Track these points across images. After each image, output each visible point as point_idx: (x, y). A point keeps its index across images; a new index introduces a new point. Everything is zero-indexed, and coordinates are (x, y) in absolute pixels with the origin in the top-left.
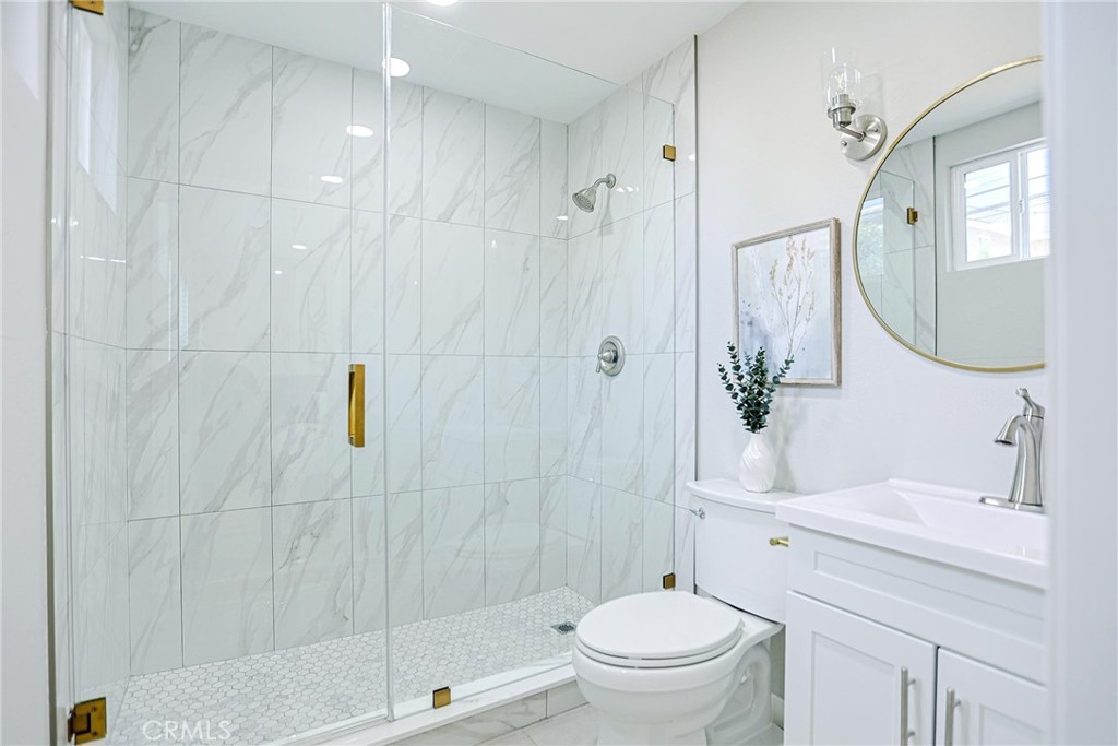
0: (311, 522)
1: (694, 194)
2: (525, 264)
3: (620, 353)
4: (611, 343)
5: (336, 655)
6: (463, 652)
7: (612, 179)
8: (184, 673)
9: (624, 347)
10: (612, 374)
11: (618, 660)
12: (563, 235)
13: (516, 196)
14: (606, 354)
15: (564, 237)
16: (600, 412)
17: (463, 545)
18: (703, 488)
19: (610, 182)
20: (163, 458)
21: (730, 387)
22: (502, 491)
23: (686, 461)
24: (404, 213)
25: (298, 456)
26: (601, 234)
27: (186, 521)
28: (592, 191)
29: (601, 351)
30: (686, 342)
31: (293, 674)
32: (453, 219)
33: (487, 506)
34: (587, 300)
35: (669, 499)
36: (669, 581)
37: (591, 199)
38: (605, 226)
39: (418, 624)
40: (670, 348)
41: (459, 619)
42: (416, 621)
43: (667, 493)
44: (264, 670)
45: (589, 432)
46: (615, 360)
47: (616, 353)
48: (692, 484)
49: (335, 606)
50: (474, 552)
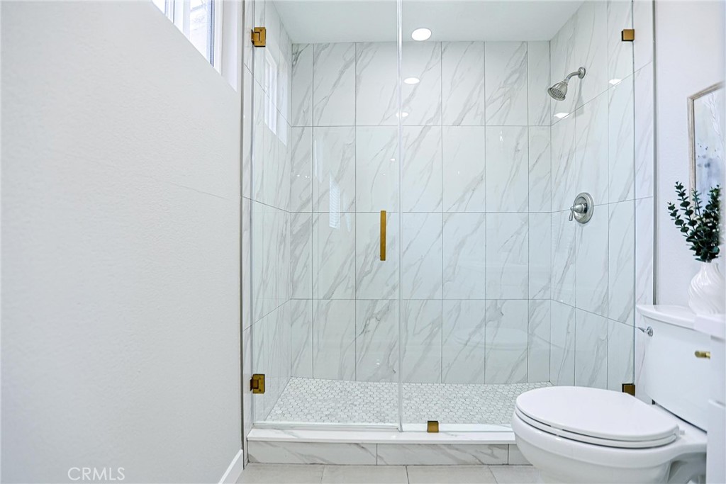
0: (376, 311)
1: (652, 63)
2: (516, 147)
3: (590, 205)
4: (582, 198)
5: (387, 391)
6: (462, 408)
7: (582, 71)
8: (314, 382)
9: (595, 200)
10: (583, 222)
11: (544, 427)
12: (547, 122)
13: (509, 101)
14: (578, 207)
15: (548, 123)
16: (574, 252)
17: (469, 339)
18: (660, 313)
19: (581, 74)
20: (305, 269)
21: (679, 222)
22: (499, 306)
23: (645, 289)
24: (432, 124)
25: (369, 272)
26: (575, 116)
27: (315, 302)
28: (564, 84)
29: (575, 204)
30: (645, 190)
31: (362, 395)
32: (463, 123)
33: (487, 314)
34: (565, 168)
35: (630, 321)
36: (629, 389)
37: (563, 90)
38: (578, 110)
39: (438, 385)
40: (631, 196)
41: (465, 387)
42: (437, 383)
43: (628, 317)
44: (348, 389)
45: (567, 267)
46: (586, 211)
47: (586, 205)
48: (649, 309)
49: (388, 363)
50: (478, 343)
